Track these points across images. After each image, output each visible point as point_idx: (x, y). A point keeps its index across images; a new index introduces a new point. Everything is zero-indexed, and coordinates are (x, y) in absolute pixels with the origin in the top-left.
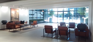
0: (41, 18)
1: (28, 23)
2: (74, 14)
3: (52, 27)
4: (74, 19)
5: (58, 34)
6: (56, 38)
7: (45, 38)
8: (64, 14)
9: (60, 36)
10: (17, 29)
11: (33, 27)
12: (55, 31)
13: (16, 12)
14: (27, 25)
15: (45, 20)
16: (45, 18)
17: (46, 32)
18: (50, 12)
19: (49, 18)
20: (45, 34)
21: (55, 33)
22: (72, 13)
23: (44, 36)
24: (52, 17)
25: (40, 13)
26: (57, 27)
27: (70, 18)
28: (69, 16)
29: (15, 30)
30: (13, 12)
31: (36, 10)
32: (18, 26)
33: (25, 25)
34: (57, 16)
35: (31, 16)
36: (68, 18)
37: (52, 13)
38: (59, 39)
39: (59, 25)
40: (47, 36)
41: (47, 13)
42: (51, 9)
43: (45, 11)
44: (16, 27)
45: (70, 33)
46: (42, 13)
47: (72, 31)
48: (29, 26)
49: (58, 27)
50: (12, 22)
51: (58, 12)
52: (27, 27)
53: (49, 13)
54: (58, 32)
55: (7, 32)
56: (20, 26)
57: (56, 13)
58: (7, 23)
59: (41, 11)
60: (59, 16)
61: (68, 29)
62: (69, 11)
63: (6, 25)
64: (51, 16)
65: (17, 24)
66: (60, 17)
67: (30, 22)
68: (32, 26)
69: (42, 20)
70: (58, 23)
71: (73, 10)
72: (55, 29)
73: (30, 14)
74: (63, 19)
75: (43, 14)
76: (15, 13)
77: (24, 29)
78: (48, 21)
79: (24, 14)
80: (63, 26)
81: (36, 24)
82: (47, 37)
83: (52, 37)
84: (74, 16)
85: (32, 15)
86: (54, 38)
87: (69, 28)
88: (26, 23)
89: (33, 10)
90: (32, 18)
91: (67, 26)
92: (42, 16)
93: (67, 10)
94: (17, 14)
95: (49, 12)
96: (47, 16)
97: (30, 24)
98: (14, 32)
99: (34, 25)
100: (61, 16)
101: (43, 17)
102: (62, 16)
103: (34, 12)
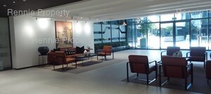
0: (121, 40)
1: (92, 52)
2: (202, 26)
3: (146, 58)
4: (203, 39)
5: (162, 75)
6: (158, 84)
7: (131, 84)
8: (177, 29)
9: (168, 80)
10: (70, 65)
11: (102, 59)
12: (155, 68)
13: (66, 29)
14: (90, 56)
15: (130, 45)
16: (129, 39)
17: (132, 71)
18: (142, 25)
19: (139, 39)
20: (131, 74)
21: (154, 72)
22: (198, 24)
23: (128, 80)
24: (145, 36)
25: (118, 28)
26: (159, 59)
27: (192, 38)
28: (189, 31)
29: (65, 66)
30: (60, 29)
31: (109, 23)
32: (72, 57)
33: (86, 56)
34: (160, 33)
35: (99, 36)
36: (188, 36)
37: (146, 26)
39: (165, 54)
40: (136, 79)
41: (133, 27)
42: (142, 19)
43: (129, 23)
44: (68, 60)
45: (194, 73)
46: (122, 28)
47: (198, 68)
48: (95, 59)
49: (163, 58)
50: (59, 50)
51: (160, 23)
52: (90, 60)
53: (138, 27)
54: (162, 71)
55: (49, 70)
56: (76, 57)
57: (157, 26)
58: (50, 51)
59: (120, 23)
60: (163, 32)
61: (189, 62)
62: (188, 21)
63: (46, 56)
64: (144, 35)
65: (69, 54)
66: (166, 36)
67: (96, 48)
68: (100, 57)
69: (123, 44)
70: (160, 49)
71: (200, 16)
72: (154, 64)
73: (95, 33)
74: (174, 41)
75: (124, 31)
76: (64, 32)
77: (83, 65)
78: (138, 44)
79: (82, 31)
80: (174, 55)
81: (109, 53)
82: (136, 81)
83: (148, 82)
84: (203, 31)
85: (100, 33)
86: (152, 84)
87: (191, 59)
88: (88, 51)
89: (101, 23)
90: (100, 40)
91: (184, 56)
92: (123, 35)
93: (184, 18)
94: (68, 32)
95: (140, 26)
96: (133, 34)
97: (97, 53)
98: (63, 70)
99: (105, 55)
100: (167, 34)
101: (126, 38)
102: (171, 32)
103: (104, 26)
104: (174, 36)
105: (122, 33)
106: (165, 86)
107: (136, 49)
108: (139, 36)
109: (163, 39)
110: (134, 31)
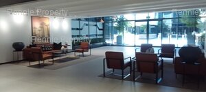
0: (98, 37)
1: (70, 48)
2: (173, 25)
3: (122, 54)
4: (173, 37)
5: (136, 70)
6: (132, 79)
7: (107, 79)
8: (150, 27)
9: (141, 75)
10: (46, 62)
11: (80, 56)
12: (129, 64)
13: (42, 24)
14: (67, 52)
15: (107, 41)
16: (106, 36)
17: (109, 67)
18: (119, 22)
19: (115, 36)
20: (107, 70)
21: (129, 67)
22: (169, 23)
23: (104, 75)
24: (121, 34)
25: (96, 25)
26: (133, 56)
27: (164, 36)
28: (161, 30)
29: (41, 62)
30: (37, 25)
31: (87, 20)
32: (48, 53)
33: (63, 52)
34: (135, 31)
35: (77, 33)
36: (160, 34)
37: (122, 23)
38: (138, 81)
39: (139, 50)
40: (112, 75)
41: (110, 24)
42: (119, 16)
43: (106, 20)
44: (44, 56)
45: (164, 68)
46: (100, 25)
47: (168, 64)
48: (72, 55)
49: (137, 54)
50: (35, 45)
51: (136, 21)
52: (67, 56)
53: (115, 24)
54: (136, 66)
55: (25, 66)
56: (53, 54)
57: (132, 24)
58: (25, 47)
59: (97, 20)
60: (138, 30)
61: (160, 58)
62: (160, 20)
63: (21, 52)
64: (120, 32)
65: (45, 50)
66: (140, 33)
67: (73, 45)
68: (78, 54)
69: (100, 40)
70: (135, 46)
71: (171, 16)
72: (129, 60)
73: (73, 29)
74: (148, 38)
75: (101, 28)
76: (41, 27)
77: (60, 61)
78: (114, 41)
79: (59, 27)
80: (147, 52)
81: (88, 48)
82: (112, 77)
83: (123, 77)
84: (173, 30)
85: (77, 29)
86: (127, 79)
87: (161, 56)
88: (65, 47)
89: (79, 20)
90: (78, 36)
91: (156, 52)
92: (100, 32)
93: (157, 18)
94: (45, 27)
95: (116, 23)
96: (110, 31)
97: (74, 50)
98: (40, 66)
99: (82, 52)
100: (142, 32)
101: (103, 35)
102: (145, 30)
103: (82, 23)
104: (148, 33)
105: (100, 29)
106: (139, 81)
107: (112, 45)
108: (116, 33)
109: (138, 36)
110: (110, 28)
